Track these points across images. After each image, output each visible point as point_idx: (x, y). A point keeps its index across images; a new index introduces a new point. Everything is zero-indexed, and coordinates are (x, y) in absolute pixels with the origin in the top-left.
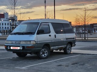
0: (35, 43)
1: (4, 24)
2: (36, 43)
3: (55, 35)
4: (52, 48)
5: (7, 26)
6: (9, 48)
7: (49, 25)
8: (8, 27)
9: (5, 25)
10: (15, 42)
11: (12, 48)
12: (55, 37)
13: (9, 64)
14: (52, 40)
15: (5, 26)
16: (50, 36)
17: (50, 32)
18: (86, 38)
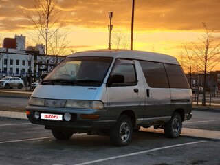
0: (101, 107)
1: (15, 62)
2: (104, 108)
3: (148, 91)
4: (139, 120)
5: (20, 67)
6: (37, 117)
7: (134, 65)
8: (24, 70)
9: (18, 63)
10: (54, 103)
11: (43, 116)
12: (148, 95)
13: (38, 156)
14: (140, 103)
15: (18, 67)
16: (136, 91)
17: (136, 82)
18: (207, 104)
